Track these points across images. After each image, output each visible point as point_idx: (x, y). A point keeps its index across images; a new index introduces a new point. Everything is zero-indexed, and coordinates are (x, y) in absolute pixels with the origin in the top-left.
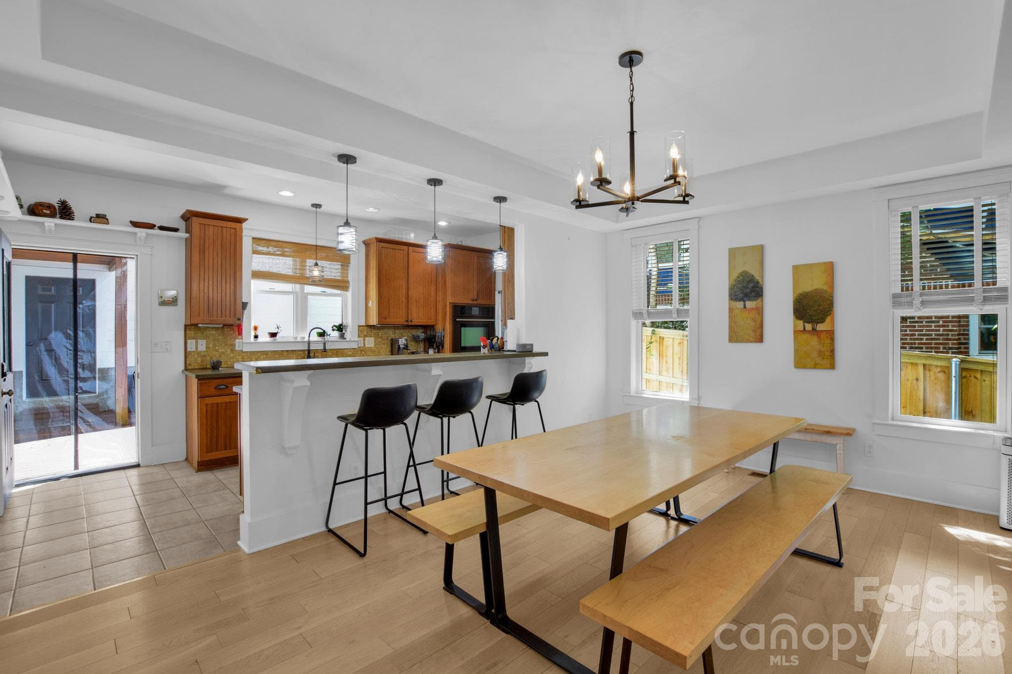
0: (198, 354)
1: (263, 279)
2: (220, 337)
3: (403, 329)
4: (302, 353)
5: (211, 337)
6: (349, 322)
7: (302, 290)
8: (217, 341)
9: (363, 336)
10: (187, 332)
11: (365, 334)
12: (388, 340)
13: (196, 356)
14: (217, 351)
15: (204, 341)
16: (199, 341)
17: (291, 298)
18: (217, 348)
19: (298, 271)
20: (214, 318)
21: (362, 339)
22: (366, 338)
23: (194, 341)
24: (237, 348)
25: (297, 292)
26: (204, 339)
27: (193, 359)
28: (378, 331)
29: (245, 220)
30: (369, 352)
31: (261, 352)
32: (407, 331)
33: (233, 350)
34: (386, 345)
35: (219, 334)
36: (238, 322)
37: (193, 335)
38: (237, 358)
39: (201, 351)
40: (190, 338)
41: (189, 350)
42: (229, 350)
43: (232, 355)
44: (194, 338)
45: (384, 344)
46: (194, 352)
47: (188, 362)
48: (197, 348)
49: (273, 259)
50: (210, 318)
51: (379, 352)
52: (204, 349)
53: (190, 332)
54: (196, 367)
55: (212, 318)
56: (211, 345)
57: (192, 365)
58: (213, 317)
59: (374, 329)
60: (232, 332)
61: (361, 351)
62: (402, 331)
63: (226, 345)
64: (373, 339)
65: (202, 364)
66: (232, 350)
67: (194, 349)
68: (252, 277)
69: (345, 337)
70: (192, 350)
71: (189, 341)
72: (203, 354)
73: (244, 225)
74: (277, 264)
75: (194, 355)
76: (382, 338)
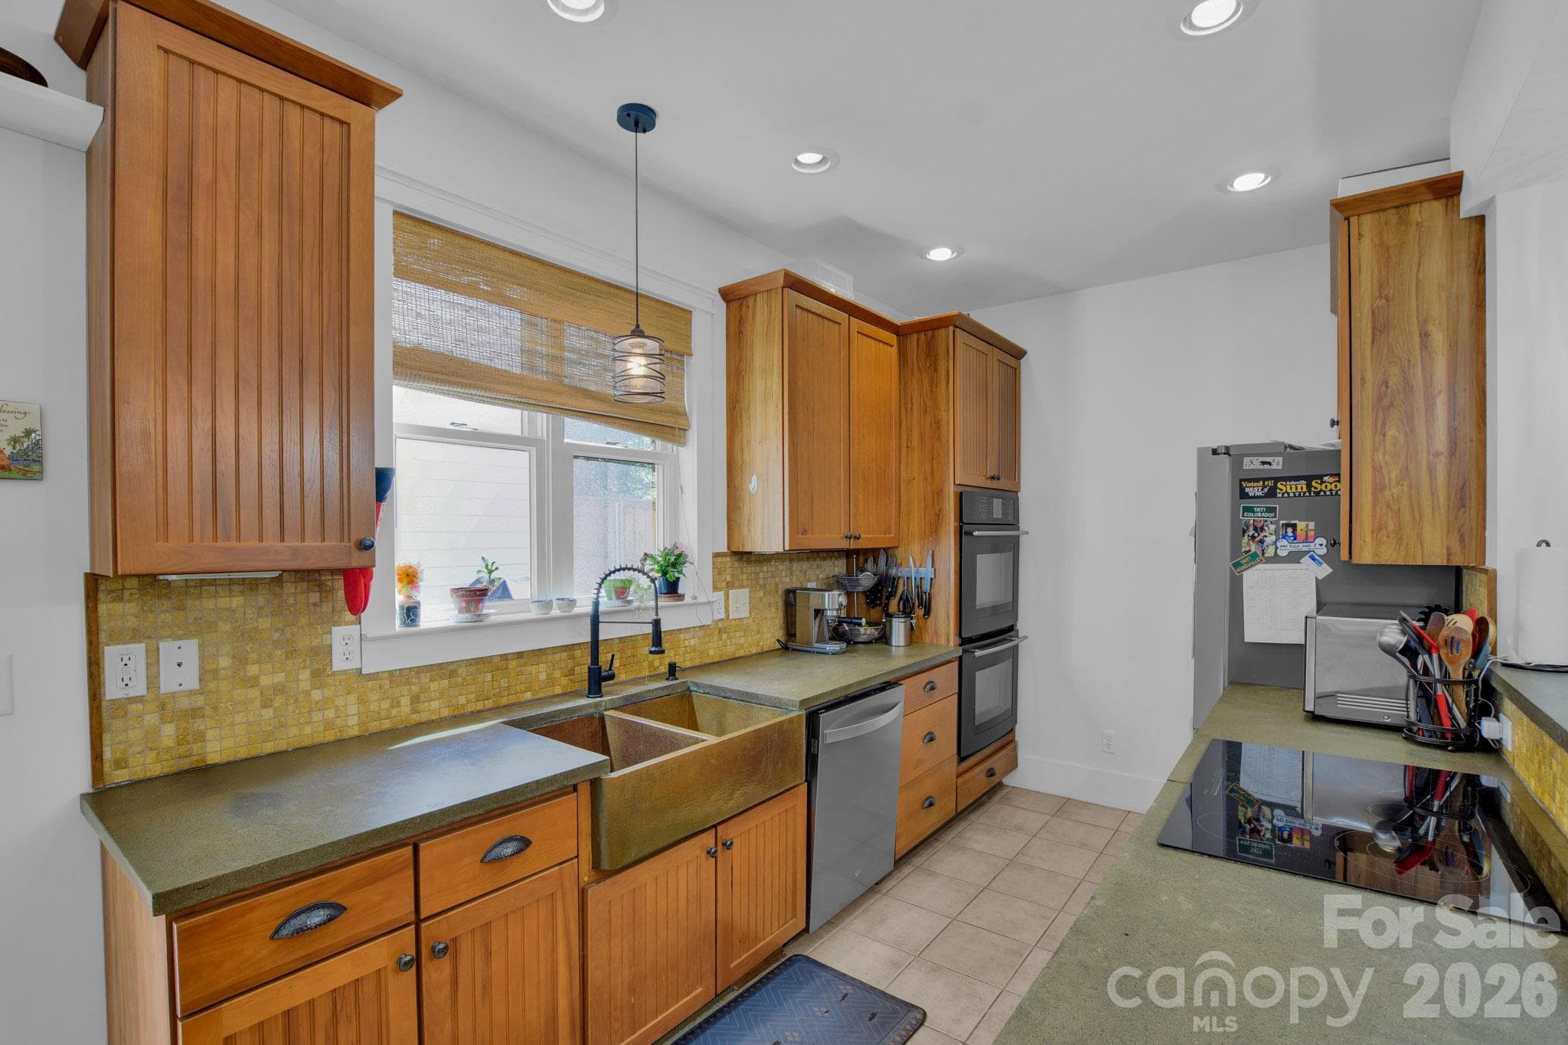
0: (163, 706)
1: (437, 381)
2: (264, 623)
3: (808, 559)
4: (564, 655)
5: (224, 627)
6: (690, 540)
7: (558, 432)
8: (251, 639)
9: (724, 584)
10: (103, 608)
11: (729, 578)
12: (777, 592)
13: (151, 719)
14: (254, 682)
15: (190, 648)
16: (167, 647)
17: (520, 462)
18: (252, 670)
19: (542, 364)
20: (243, 544)
21: (721, 594)
22: (730, 591)
23: (138, 650)
24: (339, 664)
25: (541, 441)
26: (187, 636)
27: (135, 735)
28: (757, 568)
29: (391, 95)
30: (738, 634)
31: (430, 668)
32: (815, 564)
33: (321, 674)
34: (773, 610)
35: (260, 608)
36: (357, 560)
37: (132, 622)
38: (340, 702)
39: (173, 695)
40: (117, 638)
41: (112, 691)
42: (305, 675)
43: (316, 695)
44: (135, 636)
45: (770, 605)
46: (139, 699)
47: (108, 754)
48: (153, 681)
49: (468, 309)
50: (220, 544)
51: (758, 632)
52: (194, 684)
53: (118, 607)
54: (156, 770)
55: (233, 543)
56: (224, 662)
57: (131, 761)
58: (239, 539)
59: (749, 562)
60: (314, 597)
61: (720, 631)
62: (805, 565)
63: (291, 653)
64: (746, 591)
65: (183, 749)
66: (317, 674)
67: (139, 688)
68: (395, 373)
69: (680, 591)
70: (133, 693)
71: (111, 654)
72: (185, 704)
73: (386, 120)
74: (480, 330)
75: (140, 717)
76: (764, 587)
